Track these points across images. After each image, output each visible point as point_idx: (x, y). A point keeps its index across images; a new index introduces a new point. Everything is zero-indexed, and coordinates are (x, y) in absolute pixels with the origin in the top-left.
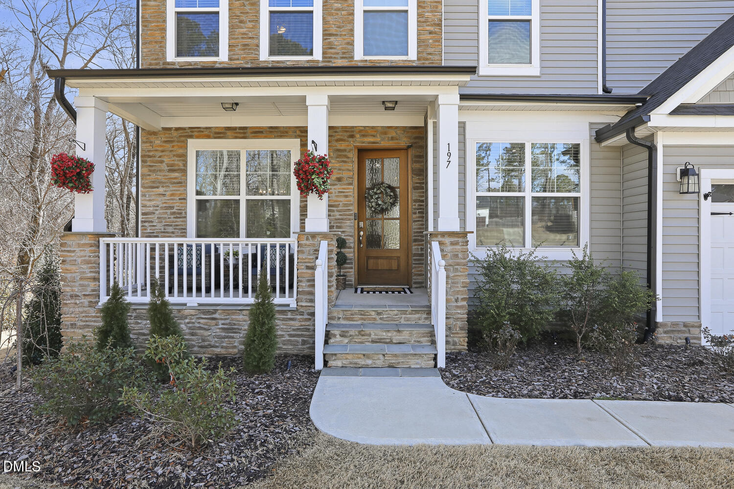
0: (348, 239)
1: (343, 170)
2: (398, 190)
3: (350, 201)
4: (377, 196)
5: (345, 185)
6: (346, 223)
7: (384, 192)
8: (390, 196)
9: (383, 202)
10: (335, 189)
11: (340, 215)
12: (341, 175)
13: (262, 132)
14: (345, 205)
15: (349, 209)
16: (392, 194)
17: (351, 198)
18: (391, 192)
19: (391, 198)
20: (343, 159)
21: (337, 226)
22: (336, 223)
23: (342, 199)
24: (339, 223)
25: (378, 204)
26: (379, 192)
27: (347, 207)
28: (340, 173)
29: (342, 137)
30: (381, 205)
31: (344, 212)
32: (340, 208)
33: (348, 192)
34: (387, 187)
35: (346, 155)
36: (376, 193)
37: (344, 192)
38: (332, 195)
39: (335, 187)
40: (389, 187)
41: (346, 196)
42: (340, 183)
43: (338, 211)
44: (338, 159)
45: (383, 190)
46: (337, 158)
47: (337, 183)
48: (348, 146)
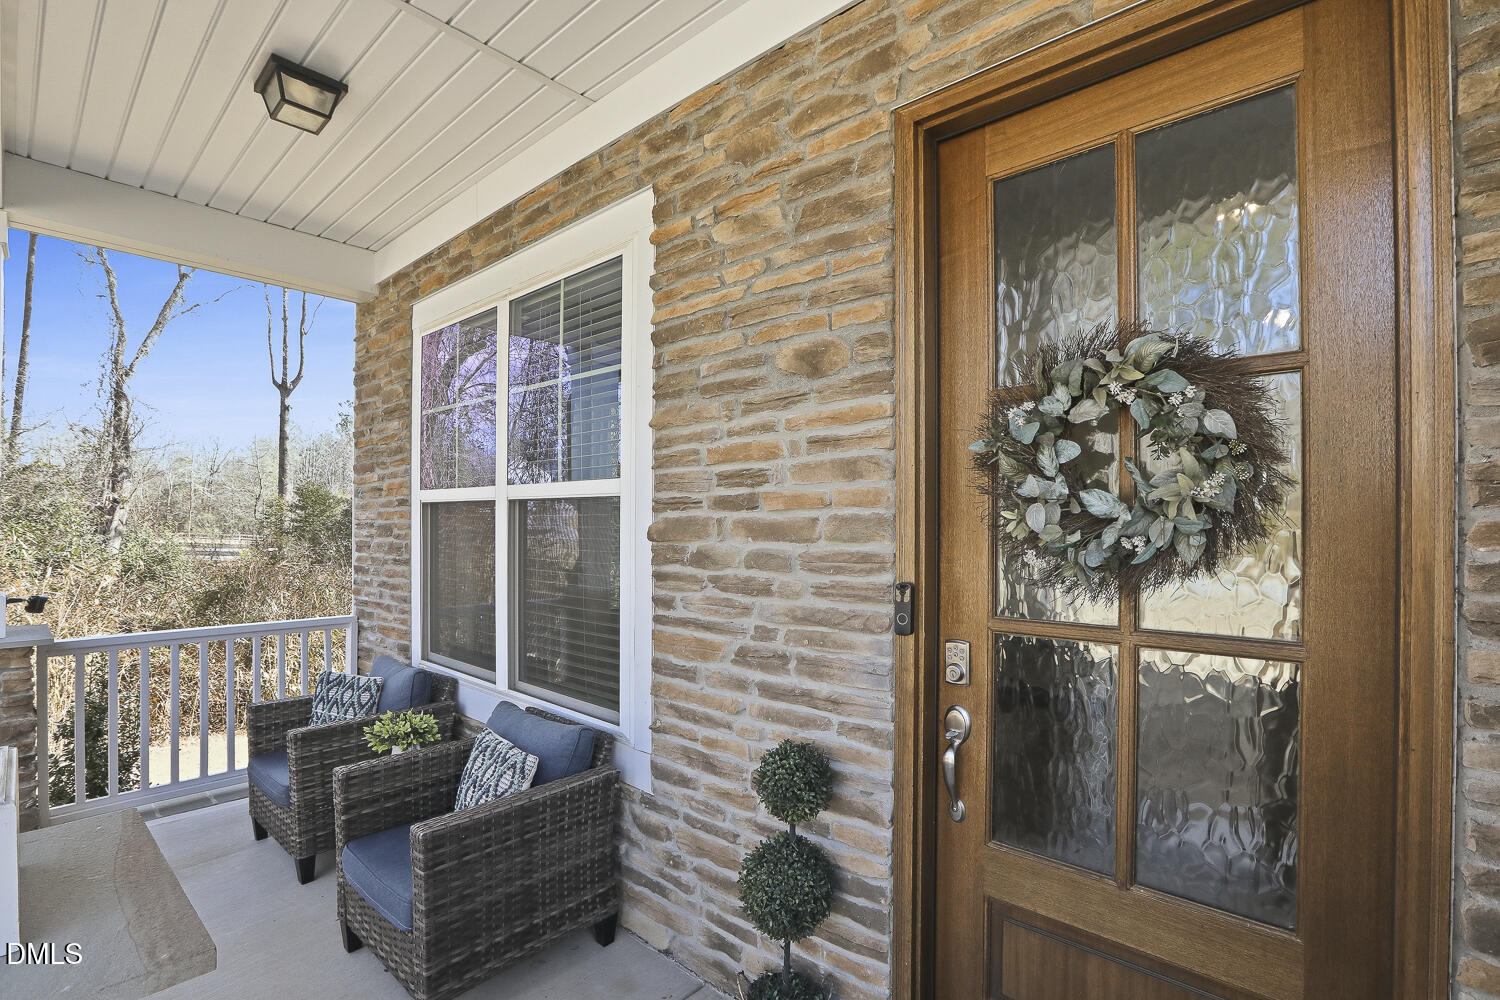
0: (857, 757)
1: (833, 298)
2: (1282, 394)
3: (874, 503)
4: (1071, 450)
5: (847, 390)
6: (848, 646)
7: (1139, 411)
8: (1204, 441)
9: (1128, 498)
10: (791, 426)
11: (820, 591)
12: (822, 335)
13: (544, 210)
14: (846, 528)
15: (866, 558)
16: (1219, 422)
17: (877, 482)
18: (1208, 404)
19: (1211, 467)
20: (836, 229)
21: (802, 660)
22: (798, 642)
23: (832, 487)
24: (812, 641)
25: (1085, 512)
26: (1090, 410)
27: (853, 540)
28: (814, 323)
29: (829, 91)
30: (1110, 521)
31: (839, 571)
32: (822, 547)
33: (860, 439)
34: (1164, 363)
35: (848, 195)
36: (1066, 428)
37: (836, 442)
38: (779, 461)
39: (796, 413)
40: (1189, 360)
41: (850, 470)
42: (818, 383)
43: (812, 564)
44: (807, 238)
45: (1128, 397)
46: (799, 229)
47: (803, 384)
48: (858, 132)
